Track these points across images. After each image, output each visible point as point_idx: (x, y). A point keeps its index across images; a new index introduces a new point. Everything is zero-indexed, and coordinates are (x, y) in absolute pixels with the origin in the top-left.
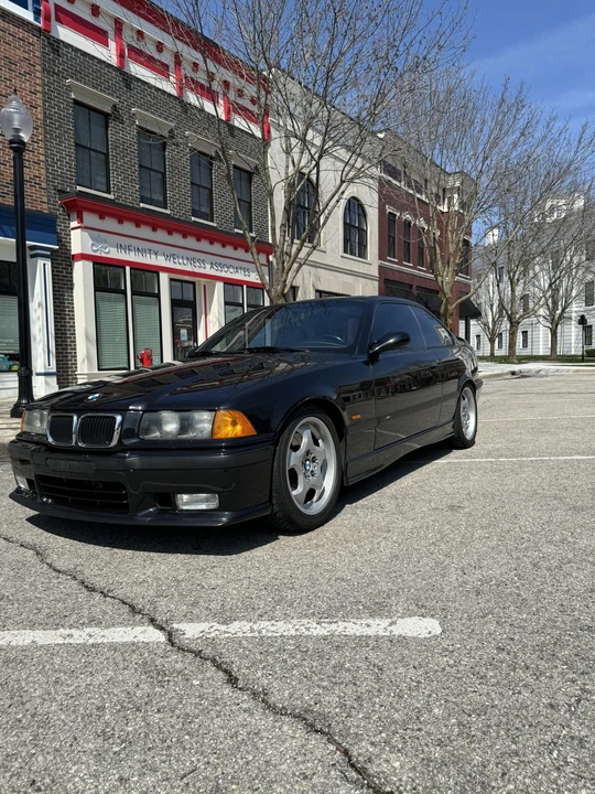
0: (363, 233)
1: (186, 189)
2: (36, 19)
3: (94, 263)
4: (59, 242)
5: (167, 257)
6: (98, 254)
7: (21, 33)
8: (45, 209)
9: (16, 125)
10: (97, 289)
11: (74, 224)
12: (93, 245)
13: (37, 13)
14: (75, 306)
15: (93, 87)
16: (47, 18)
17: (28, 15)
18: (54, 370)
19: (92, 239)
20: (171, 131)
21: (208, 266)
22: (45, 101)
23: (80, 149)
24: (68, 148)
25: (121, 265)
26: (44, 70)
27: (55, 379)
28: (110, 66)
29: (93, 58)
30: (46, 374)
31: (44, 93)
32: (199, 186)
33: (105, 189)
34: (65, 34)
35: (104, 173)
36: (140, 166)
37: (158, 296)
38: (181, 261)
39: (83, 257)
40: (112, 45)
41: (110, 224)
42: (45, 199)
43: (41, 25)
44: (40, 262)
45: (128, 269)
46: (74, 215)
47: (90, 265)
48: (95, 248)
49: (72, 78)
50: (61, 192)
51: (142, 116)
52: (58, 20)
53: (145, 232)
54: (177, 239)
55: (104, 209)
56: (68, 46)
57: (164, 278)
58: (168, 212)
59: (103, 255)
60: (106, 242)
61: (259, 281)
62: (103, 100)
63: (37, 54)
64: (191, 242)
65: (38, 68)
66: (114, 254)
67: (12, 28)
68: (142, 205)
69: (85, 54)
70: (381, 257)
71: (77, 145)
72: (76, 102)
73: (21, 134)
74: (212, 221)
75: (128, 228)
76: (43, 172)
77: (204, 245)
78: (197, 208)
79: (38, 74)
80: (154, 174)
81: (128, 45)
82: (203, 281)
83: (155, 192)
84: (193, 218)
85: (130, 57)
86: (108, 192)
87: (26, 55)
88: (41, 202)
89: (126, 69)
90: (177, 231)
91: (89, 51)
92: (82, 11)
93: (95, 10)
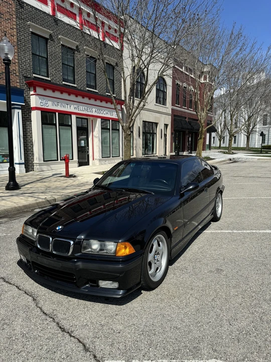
0: (165, 93)
1: (84, 75)
3: (41, 111)
4: (25, 101)
5: (75, 107)
6: (43, 107)
8: (18, 85)
9: (6, 51)
10: (43, 123)
11: (32, 93)
14: (33, 131)
15: (41, 25)
18: (24, 162)
20: (77, 47)
21: (94, 111)
22: (17, 33)
23: (34, 56)
24: (29, 56)
25: (53, 112)
26: (17, 17)
27: (23, 166)
28: (48, 15)
29: (40, 11)
30: (20, 164)
31: (17, 29)
32: (90, 73)
33: (46, 75)
35: (46, 68)
36: (63, 64)
37: (71, 126)
38: (81, 109)
39: (36, 108)
40: (49, 4)
41: (49, 92)
42: (18, 81)
44: (16, 111)
45: (57, 113)
46: (32, 89)
47: (39, 112)
48: (42, 104)
49: (30, 21)
50: (26, 77)
51: (63, 39)
53: (65, 96)
54: (80, 99)
55: (47, 85)
56: (28, 5)
57: (74, 117)
58: (75, 86)
59: (46, 107)
61: (117, 118)
62: (45, 32)
63: (14, 9)
64: (86, 100)
65: (14, 16)
66: (51, 107)
68: (63, 83)
69: (36, 9)
70: (173, 105)
71: (33, 54)
72: (32, 33)
73: (9, 56)
74: (96, 90)
75: (57, 94)
76: (17, 67)
77: (92, 101)
78: (89, 83)
79: (14, 20)
80: (69, 69)
81: (57, 4)
82: (91, 118)
83: (70, 76)
84: (87, 88)
85: (59, 10)
86: (48, 77)
87: (8, 10)
88: (16, 82)
89: (56, 16)
90: (80, 95)
91: (38, 8)
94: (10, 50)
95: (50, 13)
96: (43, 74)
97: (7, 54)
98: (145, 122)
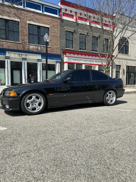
1: (91, 45)
2: (59, 16)
4: (62, 60)
5: (84, 61)
6: (69, 62)
7: (56, 20)
8: (59, 53)
11: (65, 56)
12: (68, 60)
15: (70, 27)
17: (57, 16)
19: (68, 58)
20: (87, 33)
21: (94, 62)
24: (64, 40)
25: (74, 63)
26: (60, 26)
28: (74, 22)
29: (70, 21)
31: (60, 31)
32: (94, 44)
34: (65, 18)
35: (72, 45)
36: (80, 42)
38: (88, 61)
39: (66, 62)
40: (75, 17)
41: (72, 55)
42: (59, 51)
43: (60, 17)
44: (58, 64)
45: (75, 64)
46: (65, 54)
47: (67, 64)
49: (66, 26)
50: (62, 50)
51: (80, 31)
52: (63, 15)
53: (80, 56)
54: (87, 57)
55: (71, 52)
56: (65, 20)
57: (83, 65)
58: (86, 51)
60: (71, 59)
62: (72, 30)
63: (59, 23)
64: (91, 57)
65: (59, 26)
66: (72, 61)
67: (54, 19)
68: (80, 50)
71: (66, 39)
72: (66, 31)
74: (97, 52)
75: (76, 55)
76: (59, 46)
77: (94, 57)
78: (93, 49)
79: (59, 27)
80: (83, 43)
81: (78, 17)
82: (93, 65)
83: (83, 47)
84: (92, 52)
85: (79, 19)
86: (73, 48)
87: (57, 24)
88: (59, 52)
89: (77, 22)
90: (87, 55)
91: (69, 20)
92: (68, 12)
93: (71, 11)
94: (48, 38)
95: (75, 21)
96: (71, 48)
97: (46, 40)
98: (129, 66)
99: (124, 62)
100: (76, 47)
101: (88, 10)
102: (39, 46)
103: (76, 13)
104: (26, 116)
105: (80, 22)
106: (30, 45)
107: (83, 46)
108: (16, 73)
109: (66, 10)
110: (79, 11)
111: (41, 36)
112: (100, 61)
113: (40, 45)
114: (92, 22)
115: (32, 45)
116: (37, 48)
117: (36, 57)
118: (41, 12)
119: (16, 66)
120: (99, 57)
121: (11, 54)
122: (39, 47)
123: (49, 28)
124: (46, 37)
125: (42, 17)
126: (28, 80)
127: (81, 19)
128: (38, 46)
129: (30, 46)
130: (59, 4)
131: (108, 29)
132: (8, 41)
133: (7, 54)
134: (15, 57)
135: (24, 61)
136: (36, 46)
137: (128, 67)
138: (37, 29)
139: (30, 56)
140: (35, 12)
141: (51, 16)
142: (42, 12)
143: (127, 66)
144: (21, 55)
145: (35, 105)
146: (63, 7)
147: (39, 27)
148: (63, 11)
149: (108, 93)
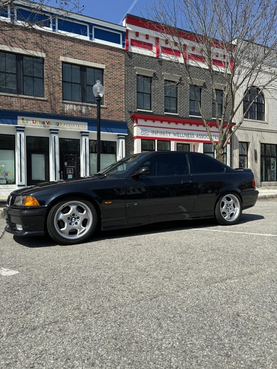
1: (187, 103)
2: (123, 47)
3: (142, 139)
4: (128, 132)
5: (175, 134)
6: (144, 136)
7: (117, 54)
8: (124, 120)
9: (98, 91)
10: (142, 150)
11: (135, 124)
12: (141, 132)
13: (123, 44)
15: (146, 68)
16: (127, 45)
17: (120, 46)
19: (141, 129)
20: (180, 79)
21: (195, 136)
22: (125, 77)
23: (139, 93)
24: (134, 94)
25: (153, 139)
26: (125, 65)
28: (153, 57)
29: (145, 56)
31: (125, 75)
32: (194, 101)
33: (149, 109)
34: (135, 49)
35: (149, 102)
36: (165, 96)
38: (181, 135)
39: (138, 137)
40: (154, 49)
41: (150, 123)
42: (124, 116)
43: (125, 49)
44: (121, 140)
45: (156, 141)
46: (135, 121)
47: (140, 140)
49: (137, 66)
50: (130, 112)
51: (166, 75)
52: (132, 45)
53: (165, 124)
54: (180, 126)
55: (147, 117)
56: (135, 54)
57: (173, 143)
58: (177, 114)
59: (146, 136)
60: (147, 130)
62: (149, 72)
63: (123, 60)
64: (187, 126)
65: (123, 65)
66: (151, 135)
67: (114, 53)
68: (165, 113)
69: (142, 55)
71: (138, 92)
72: (138, 75)
74: (199, 116)
75: (157, 124)
76: (124, 105)
77: (193, 127)
78: (192, 110)
79: (123, 68)
80: (171, 99)
81: (161, 47)
82: (193, 143)
84: (190, 116)
85: (163, 52)
86: (151, 110)
87: (119, 62)
88: (122, 117)
89: (160, 57)
90: (180, 122)
91: (144, 54)
92: (142, 39)
93: (147, 37)
94: (101, 90)
95: (155, 56)
96: (147, 108)
97: (98, 93)
98: (265, 144)
99: (255, 136)
100: (158, 107)
101: (181, 33)
102: (83, 105)
103: (157, 39)
104: (58, 247)
105: (164, 56)
106: (64, 103)
107: (171, 105)
108: (38, 159)
109: (137, 34)
110: (162, 36)
111: (87, 85)
112: (206, 133)
113: (85, 104)
114: (190, 58)
115: (68, 103)
116: (80, 109)
117: (77, 128)
118: (87, 38)
119: (37, 146)
120: (204, 126)
121: (27, 123)
122: (84, 107)
123: (102, 70)
124: (98, 88)
125: (90, 49)
126: (62, 172)
127: (168, 51)
128: (81, 105)
129: (65, 105)
130: (124, 23)
131: (221, 69)
132: (21, 96)
133: (20, 123)
134: (35, 127)
135: (53, 135)
136: (76, 105)
137: (264, 146)
138: (79, 71)
139: (65, 126)
140: (76, 39)
141: (107, 46)
142: (90, 39)
143: (261, 144)
144: (48, 124)
145: (76, 223)
146: (131, 29)
147: (83, 68)
148: (131, 36)
149: (224, 200)
